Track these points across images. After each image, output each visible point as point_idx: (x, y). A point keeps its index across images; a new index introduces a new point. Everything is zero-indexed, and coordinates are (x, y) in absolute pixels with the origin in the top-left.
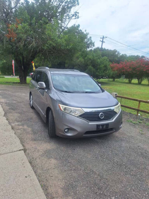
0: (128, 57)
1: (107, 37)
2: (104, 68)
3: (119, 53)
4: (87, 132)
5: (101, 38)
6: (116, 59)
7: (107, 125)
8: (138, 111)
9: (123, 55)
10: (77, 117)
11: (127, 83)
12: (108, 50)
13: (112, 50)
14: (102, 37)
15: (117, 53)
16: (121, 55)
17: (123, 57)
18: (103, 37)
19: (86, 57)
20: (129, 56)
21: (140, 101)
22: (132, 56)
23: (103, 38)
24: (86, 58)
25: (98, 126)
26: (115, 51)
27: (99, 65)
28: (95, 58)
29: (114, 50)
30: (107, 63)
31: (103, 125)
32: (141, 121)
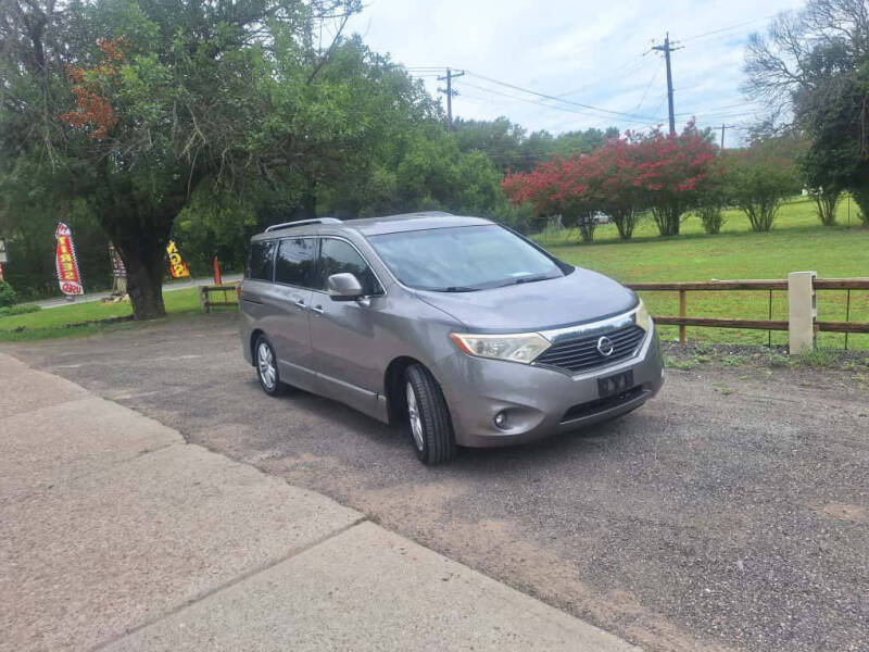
0: (555, 143)
1: (463, 74)
2: (483, 198)
3: (518, 131)
4: (575, 411)
5: (439, 79)
6: (514, 154)
7: (628, 374)
8: (682, 323)
9: (534, 135)
10: (529, 364)
11: (578, 244)
12: (471, 123)
13: (487, 121)
14: (445, 75)
15: (510, 132)
16: (528, 135)
17: (538, 142)
18: (449, 72)
19: (400, 164)
20: (559, 137)
21: (683, 289)
22: (570, 135)
23: (449, 77)
24: (402, 167)
25: (601, 382)
26: (502, 125)
27: (462, 190)
28: (440, 162)
29: (497, 120)
30: (492, 174)
31: (615, 378)
32: (705, 357)
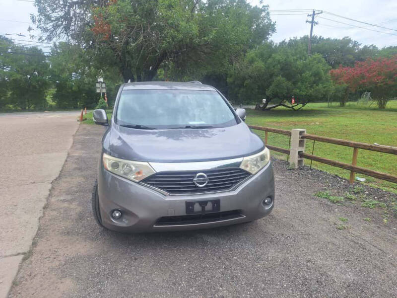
0: (379, 52)
1: (322, 13)
2: (313, 79)
3: (356, 44)
5: (308, 16)
6: (351, 57)
7: (216, 202)
9: (365, 47)
10: (138, 183)
12: (328, 39)
13: (338, 39)
14: (311, 13)
15: (351, 45)
16: (361, 47)
17: (368, 52)
18: (314, 12)
19: (270, 59)
20: (383, 49)
22: (390, 48)
23: (314, 14)
24: (270, 60)
25: (189, 204)
26: (347, 41)
27: (301, 73)
28: (291, 59)
29: (344, 39)
30: (322, 67)
31: (203, 203)
